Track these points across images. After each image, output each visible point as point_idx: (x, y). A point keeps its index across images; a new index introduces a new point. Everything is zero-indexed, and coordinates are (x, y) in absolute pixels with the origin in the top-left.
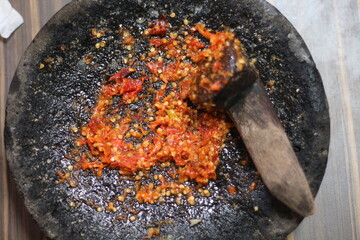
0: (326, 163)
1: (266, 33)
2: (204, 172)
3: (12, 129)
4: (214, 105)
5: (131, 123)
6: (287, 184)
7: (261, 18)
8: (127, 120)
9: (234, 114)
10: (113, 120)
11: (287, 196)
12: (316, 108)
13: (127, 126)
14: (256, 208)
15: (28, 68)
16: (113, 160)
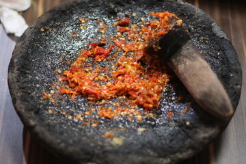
0: (239, 96)
1: (197, 23)
2: (150, 100)
3: (15, 60)
4: (160, 48)
5: (99, 73)
6: (211, 91)
7: (193, 15)
8: (97, 70)
9: (174, 60)
10: (87, 70)
11: (211, 101)
12: (232, 61)
13: (97, 74)
14: (188, 123)
15: (33, 29)
16: (84, 88)
